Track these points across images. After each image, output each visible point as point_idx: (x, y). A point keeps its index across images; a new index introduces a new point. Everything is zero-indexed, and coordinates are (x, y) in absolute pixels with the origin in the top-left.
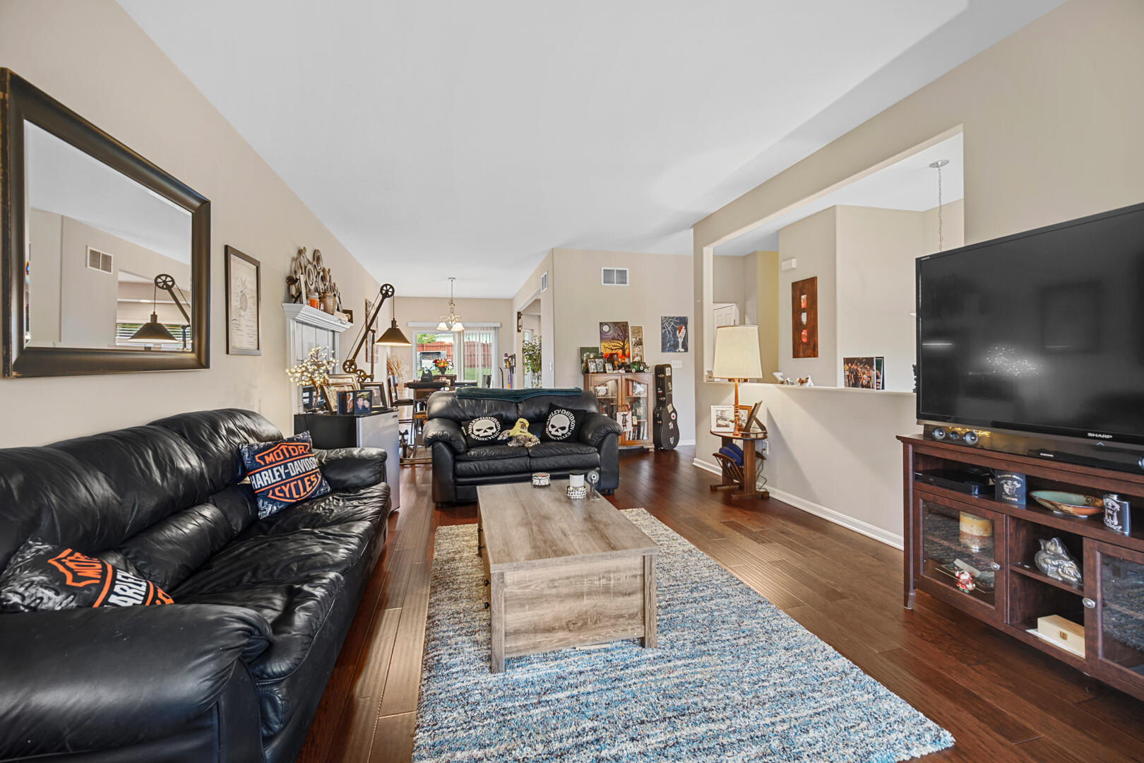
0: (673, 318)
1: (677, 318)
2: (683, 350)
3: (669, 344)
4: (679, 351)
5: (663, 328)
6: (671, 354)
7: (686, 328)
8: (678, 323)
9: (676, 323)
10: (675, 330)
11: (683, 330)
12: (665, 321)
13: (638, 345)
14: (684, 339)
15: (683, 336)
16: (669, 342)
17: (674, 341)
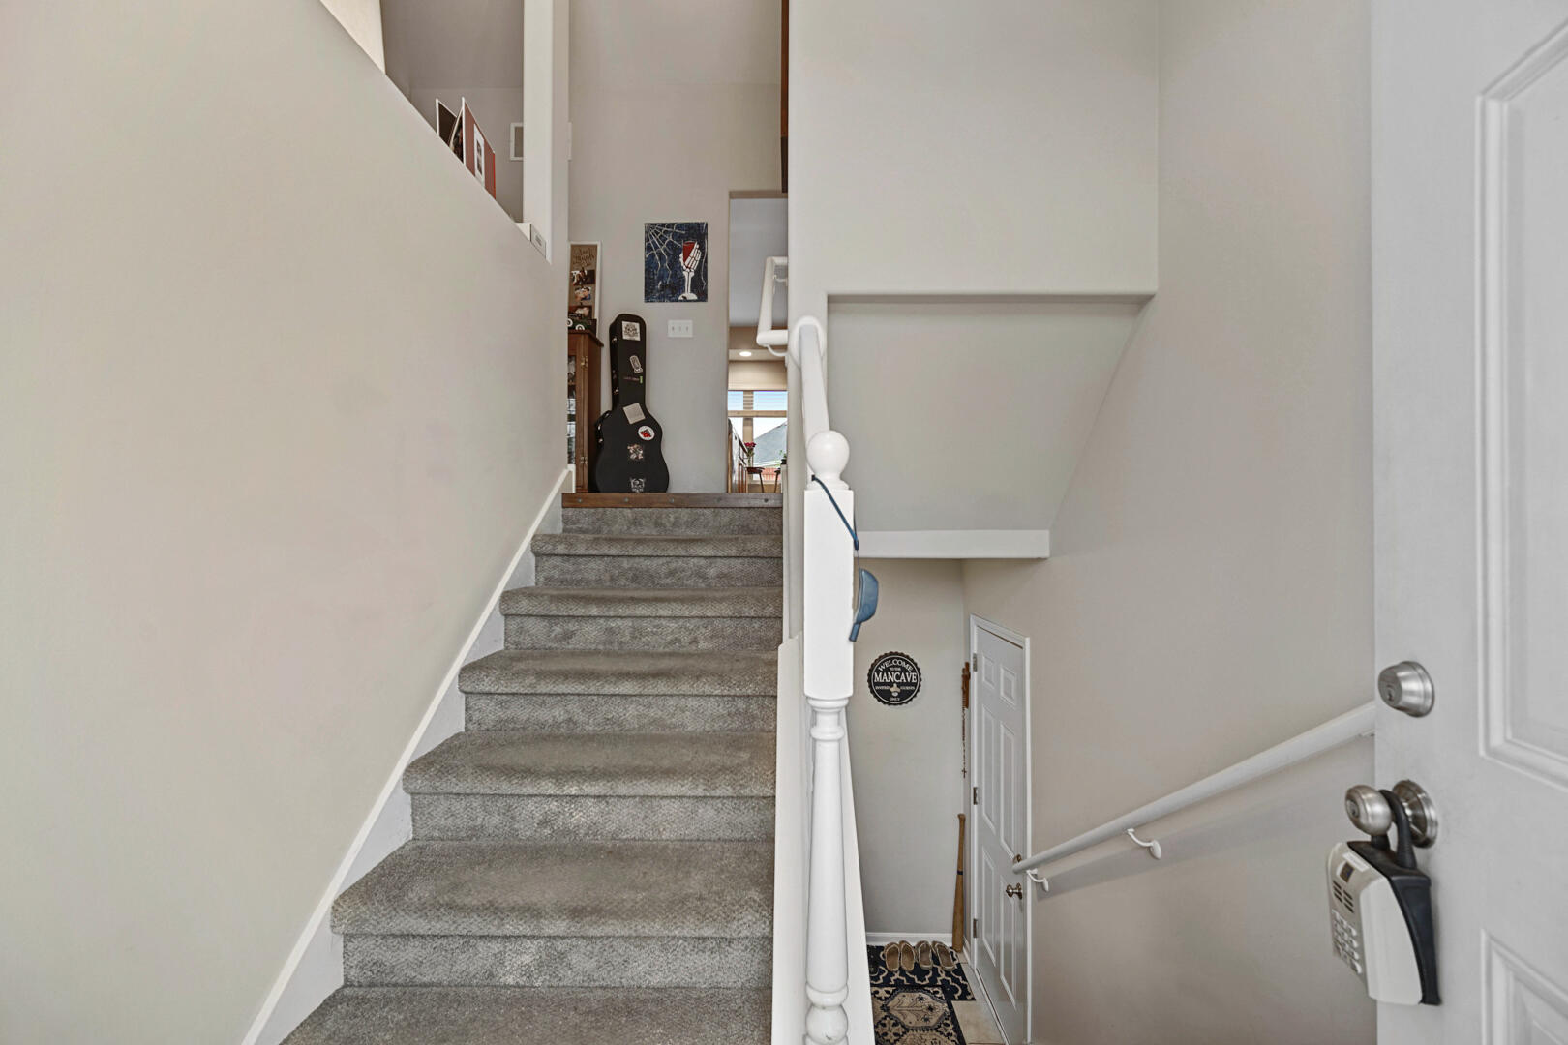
0: (671, 225)
1: (680, 226)
2: (694, 297)
3: (662, 283)
4: (685, 300)
5: (648, 248)
6: (667, 306)
7: (702, 248)
8: (681, 236)
9: (680, 238)
10: (674, 252)
11: (695, 253)
12: (655, 233)
13: (584, 283)
14: (697, 272)
15: (695, 266)
16: (661, 278)
17: (674, 275)
